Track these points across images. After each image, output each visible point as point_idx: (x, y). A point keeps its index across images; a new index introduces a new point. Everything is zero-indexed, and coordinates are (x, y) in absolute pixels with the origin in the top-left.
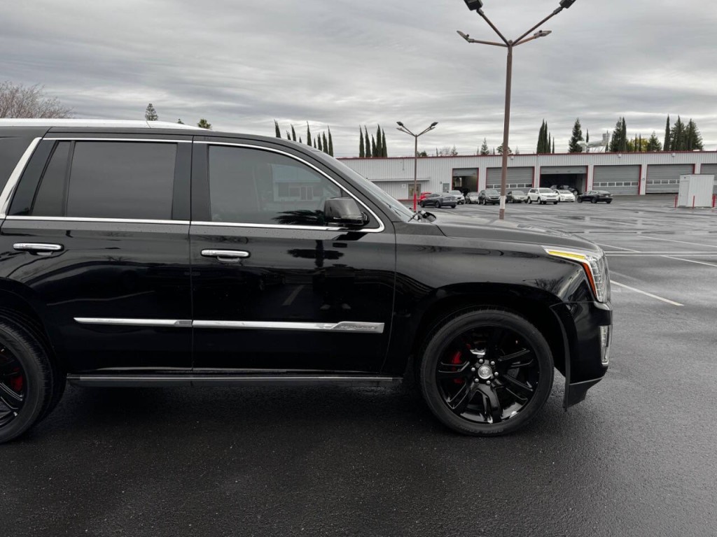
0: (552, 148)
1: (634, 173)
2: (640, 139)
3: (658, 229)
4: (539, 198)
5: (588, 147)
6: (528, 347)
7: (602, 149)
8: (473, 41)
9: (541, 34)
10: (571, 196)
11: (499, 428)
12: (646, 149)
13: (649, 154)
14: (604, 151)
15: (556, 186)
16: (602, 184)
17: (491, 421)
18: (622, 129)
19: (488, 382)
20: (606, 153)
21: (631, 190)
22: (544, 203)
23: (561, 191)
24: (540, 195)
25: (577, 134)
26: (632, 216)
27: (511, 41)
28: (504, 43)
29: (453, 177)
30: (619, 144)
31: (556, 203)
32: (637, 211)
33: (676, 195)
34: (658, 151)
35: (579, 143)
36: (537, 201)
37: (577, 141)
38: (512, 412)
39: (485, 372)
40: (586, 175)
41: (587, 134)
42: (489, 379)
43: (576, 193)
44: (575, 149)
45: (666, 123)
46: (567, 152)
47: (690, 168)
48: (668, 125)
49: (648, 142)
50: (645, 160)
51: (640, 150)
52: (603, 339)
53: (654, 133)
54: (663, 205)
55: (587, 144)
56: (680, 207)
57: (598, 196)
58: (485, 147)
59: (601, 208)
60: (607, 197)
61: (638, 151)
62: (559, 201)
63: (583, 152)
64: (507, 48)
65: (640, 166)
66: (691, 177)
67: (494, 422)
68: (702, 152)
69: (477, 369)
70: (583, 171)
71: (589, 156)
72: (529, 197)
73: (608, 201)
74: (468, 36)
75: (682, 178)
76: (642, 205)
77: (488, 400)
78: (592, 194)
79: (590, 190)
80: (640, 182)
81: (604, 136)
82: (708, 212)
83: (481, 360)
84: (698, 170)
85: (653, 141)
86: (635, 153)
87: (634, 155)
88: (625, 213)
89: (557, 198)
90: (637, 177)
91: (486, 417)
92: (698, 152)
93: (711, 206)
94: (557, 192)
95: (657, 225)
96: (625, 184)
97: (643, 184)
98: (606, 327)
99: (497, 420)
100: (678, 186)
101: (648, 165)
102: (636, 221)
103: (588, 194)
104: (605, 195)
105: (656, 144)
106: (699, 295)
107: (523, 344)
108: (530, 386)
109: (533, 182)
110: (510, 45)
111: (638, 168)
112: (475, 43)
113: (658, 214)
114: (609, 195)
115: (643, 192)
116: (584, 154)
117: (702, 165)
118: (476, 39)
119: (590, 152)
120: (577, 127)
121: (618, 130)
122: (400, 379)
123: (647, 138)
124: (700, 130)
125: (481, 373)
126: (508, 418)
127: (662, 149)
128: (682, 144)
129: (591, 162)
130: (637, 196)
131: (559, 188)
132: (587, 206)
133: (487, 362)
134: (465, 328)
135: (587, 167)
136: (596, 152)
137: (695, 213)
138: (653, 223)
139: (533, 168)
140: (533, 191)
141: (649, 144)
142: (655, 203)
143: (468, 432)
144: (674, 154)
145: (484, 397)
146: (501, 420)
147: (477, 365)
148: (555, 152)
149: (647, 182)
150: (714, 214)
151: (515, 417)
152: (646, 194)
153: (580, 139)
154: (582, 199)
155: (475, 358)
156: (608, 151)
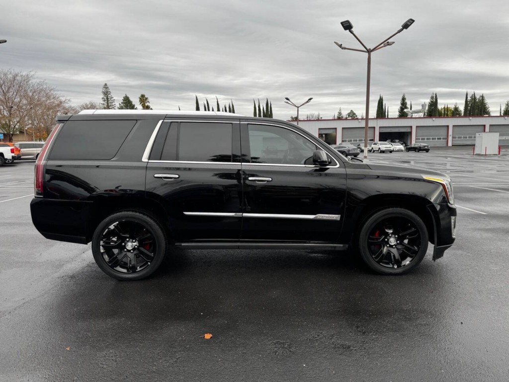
0: (386, 114)
1: (444, 131)
2: (447, 108)
3: (463, 169)
4: (379, 148)
5: (412, 113)
6: (415, 227)
7: (421, 115)
8: (345, 48)
9: (389, 44)
10: (402, 147)
11: (400, 270)
12: (451, 114)
13: (454, 118)
14: (422, 116)
15: (390, 140)
16: (422, 139)
17: (396, 267)
18: (434, 100)
19: (394, 246)
20: (424, 118)
21: (442, 143)
22: (383, 152)
23: (394, 144)
24: (380, 146)
25: (404, 105)
26: (444, 160)
27: (370, 49)
28: (365, 50)
29: (319, 134)
30: (433, 111)
31: (391, 152)
32: (446, 157)
33: (473, 146)
34: (460, 116)
35: (405, 110)
36: (378, 151)
37: (404, 109)
38: (407, 262)
39: (392, 241)
40: (411, 133)
41: (411, 104)
42: (394, 245)
43: (404, 145)
44: (403, 115)
45: (465, 96)
46: (397, 117)
47: (483, 128)
48: (467, 98)
49: (453, 109)
50: (451, 122)
51: (447, 115)
52: (453, 224)
53: (456, 104)
54: (464, 153)
55: (411, 111)
56: (476, 155)
57: (420, 147)
58: (340, 113)
59: (422, 155)
60: (426, 147)
61: (446, 116)
62: (393, 151)
63: (408, 117)
64: (367, 54)
65: (448, 126)
66: (483, 134)
67: (398, 267)
68: (490, 116)
69: (388, 240)
70: (409, 130)
71: (413, 119)
72: (372, 148)
73: (427, 150)
74: (341, 45)
75: (477, 135)
76: (450, 153)
77: (394, 256)
78: (416, 146)
79: (414, 143)
80: (448, 137)
81: (423, 106)
82: (496, 158)
83: (390, 235)
84: (487, 129)
85: (456, 109)
86: (444, 117)
87: (443, 119)
88: (439, 158)
89: (392, 149)
90: (446, 134)
91: (393, 265)
92: (487, 117)
93: (498, 153)
94: (392, 145)
95: (462, 167)
96: (438, 139)
97: (450, 139)
98: (454, 217)
99: (399, 266)
100: (475, 140)
101: (454, 126)
102: (446, 164)
103: (413, 146)
104: (425, 146)
105: (458, 111)
106: (496, 208)
107: (413, 225)
108: (416, 248)
109: (374, 138)
110: (369, 51)
111: (446, 128)
112: (346, 50)
113: (461, 160)
114: (427, 146)
115: (450, 144)
116: (409, 118)
117: (490, 125)
118: (347, 47)
119: (413, 117)
120: (404, 99)
121: (432, 102)
122: (347, 246)
123: (452, 107)
124: (488, 101)
125: (391, 242)
126: (404, 265)
127: (463, 115)
128: (476, 111)
129: (414, 124)
130: (446, 147)
131: (392, 141)
132: (412, 154)
133: (393, 236)
134: (383, 218)
135: (411, 127)
136: (417, 117)
137: (486, 158)
138: (460, 165)
139: (374, 128)
140: (375, 144)
141: (453, 111)
142: (458, 152)
143: (384, 273)
144: (471, 118)
145: (392, 254)
146: (401, 266)
147: (388, 237)
148: (389, 117)
149: (453, 138)
150: (500, 159)
151: (409, 265)
152: (453, 145)
153: (406, 108)
154: (409, 149)
155: (387, 234)
156: (425, 116)
